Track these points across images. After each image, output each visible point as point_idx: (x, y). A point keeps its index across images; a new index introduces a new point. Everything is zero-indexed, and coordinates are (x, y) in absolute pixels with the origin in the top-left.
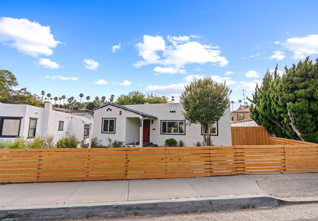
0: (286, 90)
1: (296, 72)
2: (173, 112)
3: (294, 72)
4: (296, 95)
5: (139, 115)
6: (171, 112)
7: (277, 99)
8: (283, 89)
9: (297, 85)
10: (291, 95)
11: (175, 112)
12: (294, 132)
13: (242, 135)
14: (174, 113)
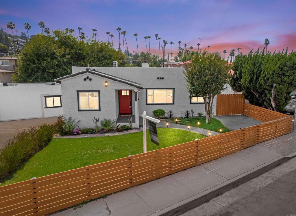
0: (277, 74)
1: (287, 63)
2: (161, 78)
3: (285, 62)
4: (282, 80)
5: (133, 87)
6: (158, 78)
7: (268, 79)
8: (275, 74)
9: (285, 73)
10: (279, 79)
11: (163, 78)
12: (271, 104)
13: (225, 102)
14: (162, 80)
